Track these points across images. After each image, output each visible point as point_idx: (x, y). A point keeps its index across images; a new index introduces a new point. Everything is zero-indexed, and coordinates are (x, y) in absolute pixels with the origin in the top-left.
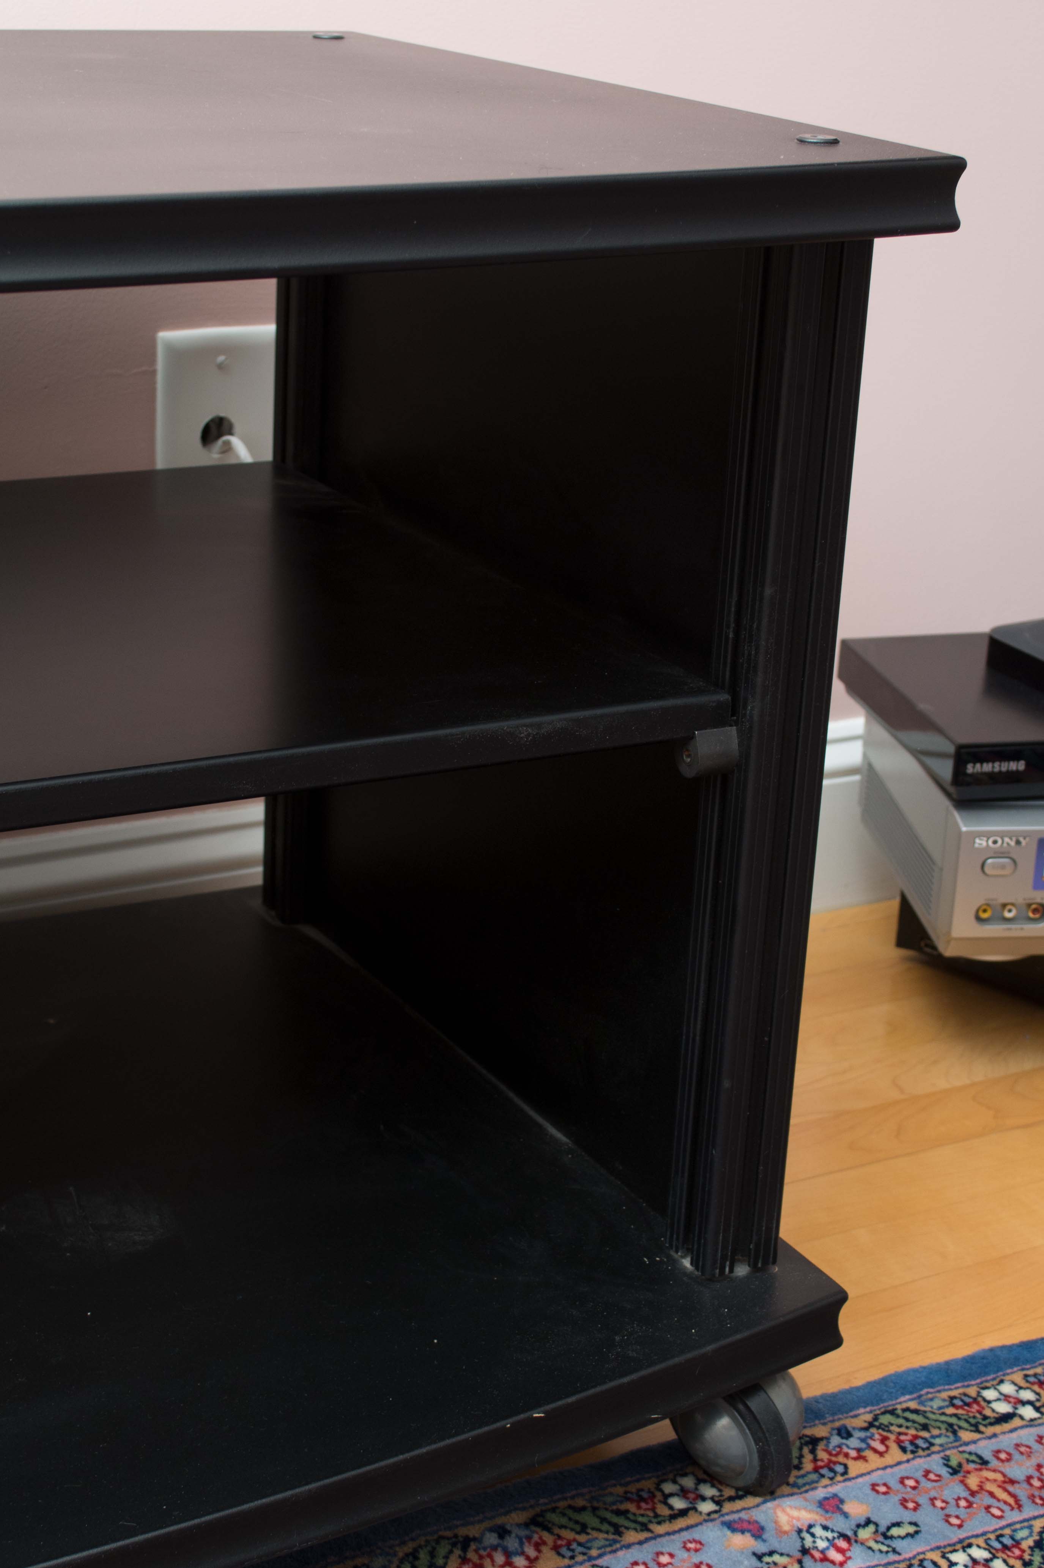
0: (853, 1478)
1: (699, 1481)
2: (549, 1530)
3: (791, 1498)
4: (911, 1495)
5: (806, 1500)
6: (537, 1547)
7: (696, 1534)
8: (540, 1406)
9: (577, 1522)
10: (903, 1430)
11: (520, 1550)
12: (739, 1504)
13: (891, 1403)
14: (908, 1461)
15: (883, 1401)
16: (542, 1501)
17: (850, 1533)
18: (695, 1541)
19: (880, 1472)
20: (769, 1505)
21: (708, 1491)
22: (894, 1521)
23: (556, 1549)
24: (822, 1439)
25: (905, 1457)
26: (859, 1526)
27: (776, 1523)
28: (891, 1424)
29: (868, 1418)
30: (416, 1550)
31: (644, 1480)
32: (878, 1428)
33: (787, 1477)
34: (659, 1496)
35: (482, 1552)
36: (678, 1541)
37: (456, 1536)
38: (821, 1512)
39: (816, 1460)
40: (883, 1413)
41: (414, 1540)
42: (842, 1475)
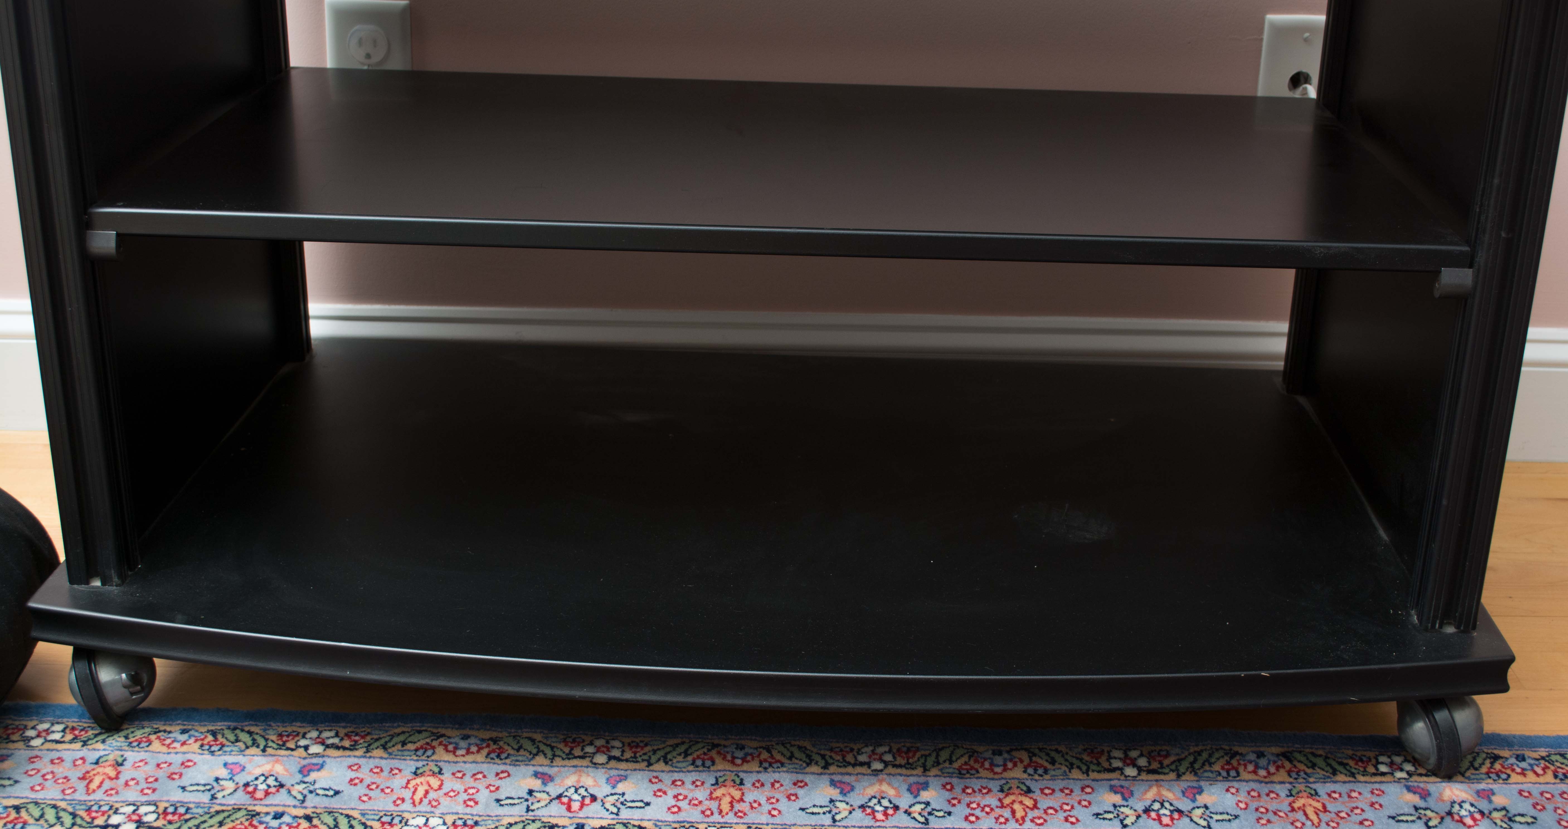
0: (1509, 784)
1: (1406, 760)
2: (1290, 761)
3: (1460, 784)
4: (1544, 801)
5: (1469, 787)
6: (1278, 768)
7: (1383, 787)
8: (1268, 670)
9: (1311, 762)
10: (1563, 766)
11: (1266, 766)
12: (1425, 779)
13: (1565, 750)
14: (1554, 784)
15: (1560, 747)
16: (1296, 746)
17: (1486, 812)
18: (1380, 790)
19: (1530, 785)
20: (1444, 784)
21: (1409, 767)
22: (1521, 812)
23: (1289, 773)
24: (1502, 758)
25: (1553, 781)
26: (1495, 809)
27: (1441, 794)
28: (1557, 761)
29: (1544, 754)
30: (1202, 751)
31: (1371, 751)
32: (1546, 761)
33: (1465, 772)
34: (1374, 761)
35: (1242, 762)
36: (1370, 787)
37: (1231, 750)
38: (1475, 796)
39: (1491, 768)
40: (1556, 754)
41: (1204, 745)
42: (1503, 780)
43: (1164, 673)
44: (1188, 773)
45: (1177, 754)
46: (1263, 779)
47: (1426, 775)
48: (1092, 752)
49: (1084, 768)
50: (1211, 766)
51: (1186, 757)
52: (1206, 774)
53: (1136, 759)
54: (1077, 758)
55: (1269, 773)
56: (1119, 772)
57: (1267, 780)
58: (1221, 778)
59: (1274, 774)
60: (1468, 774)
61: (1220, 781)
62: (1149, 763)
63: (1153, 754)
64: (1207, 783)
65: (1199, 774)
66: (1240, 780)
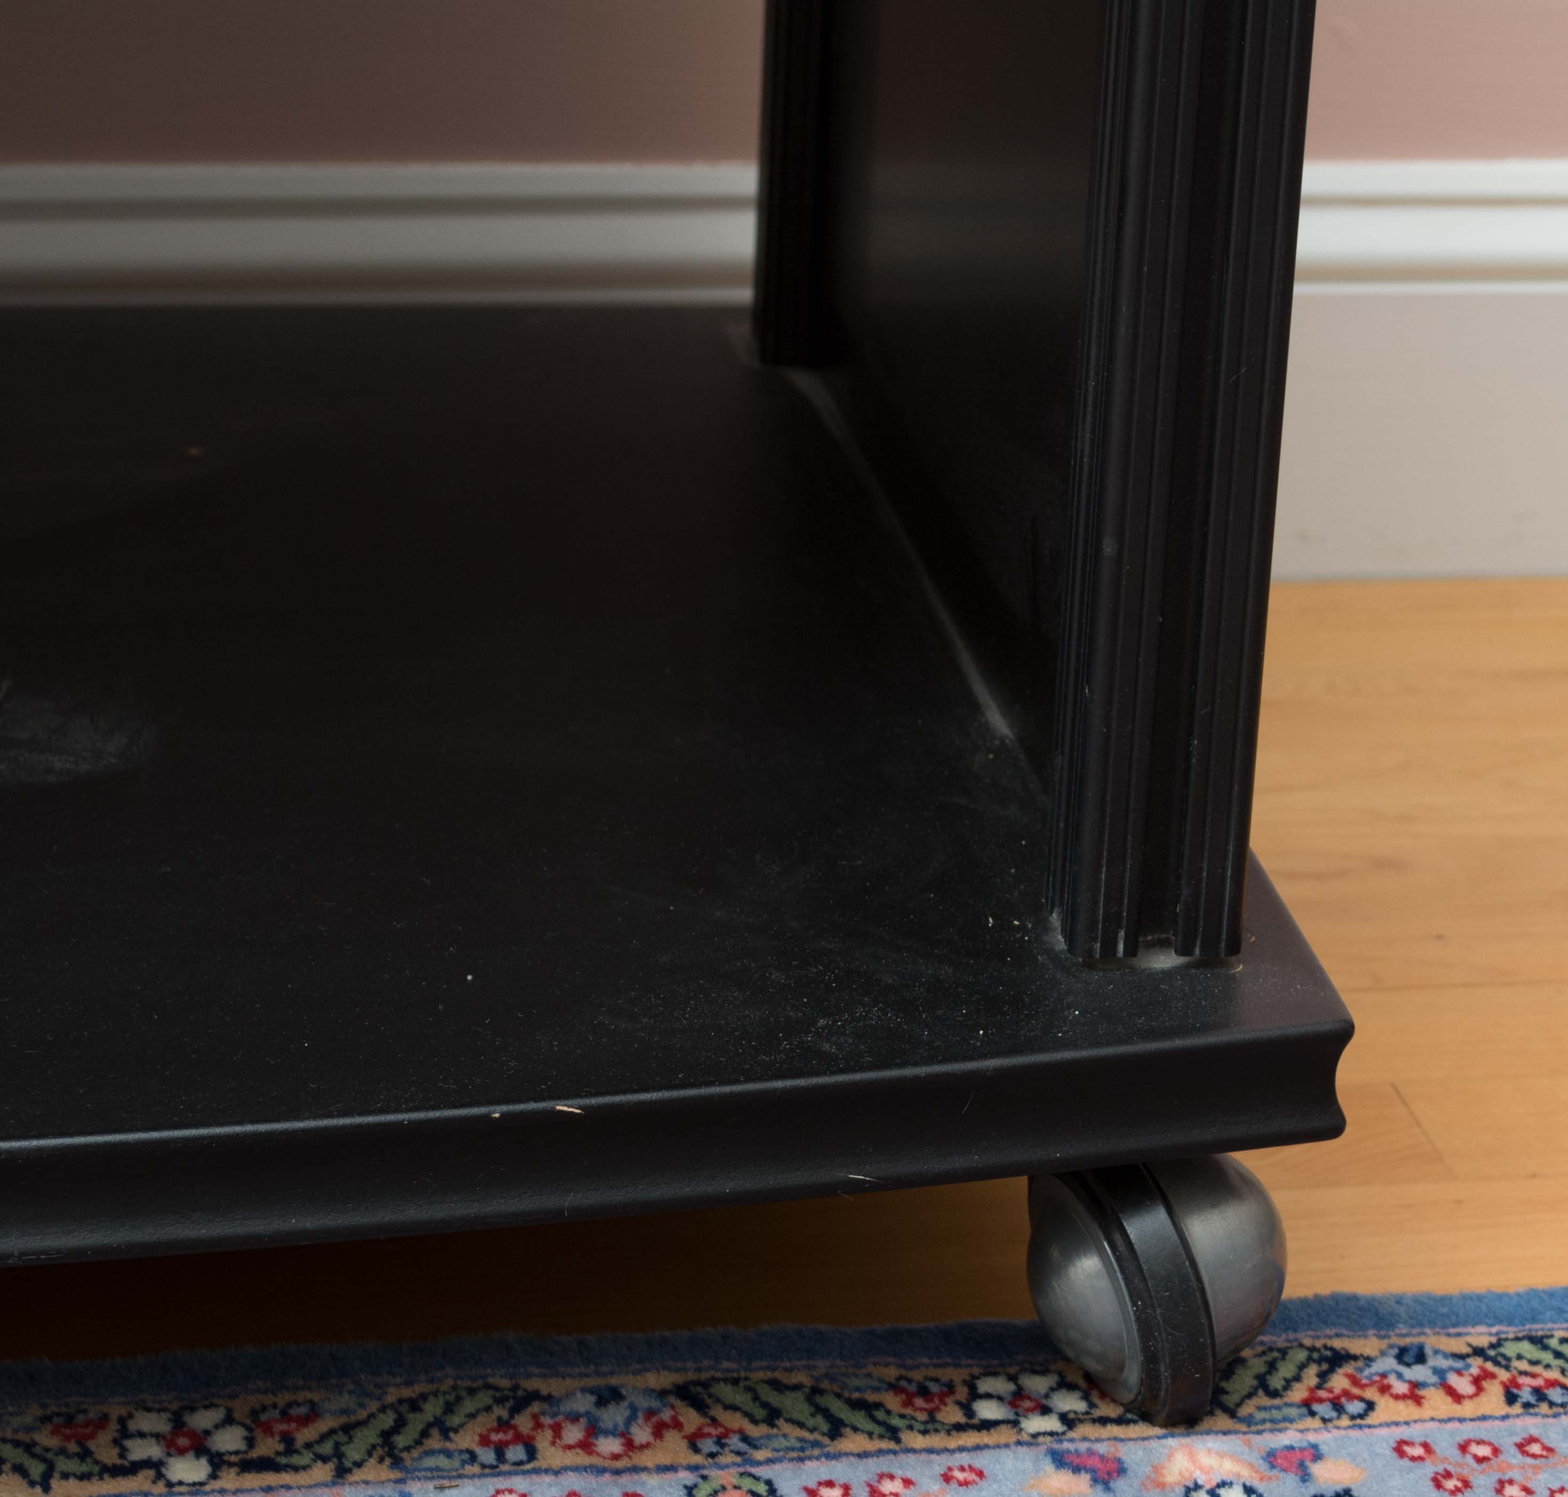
0: (1370, 1427)
1: (1065, 1385)
2: (700, 1406)
3: (1225, 1438)
4: (1465, 1468)
5: (1249, 1444)
6: (659, 1431)
7: (981, 1460)
8: (578, 1095)
9: (765, 1405)
10: (1535, 1369)
11: (621, 1427)
13: (1550, 1325)
14: (1505, 1418)
15: (1534, 1320)
16: (726, 1364)
18: (971, 1468)
19: (1432, 1426)
20: (1171, 1442)
21: (1071, 1403)
23: (694, 1438)
24: (1355, 1358)
25: (1503, 1412)
27: (1157, 1469)
28: (1520, 1357)
29: (1483, 1341)
30: (424, 1397)
31: (957, 1366)
32: (1487, 1358)
33: (1239, 1405)
34: (962, 1393)
35: (547, 1420)
36: (940, 1463)
37: (516, 1387)
38: (1263, 1466)
39: (1319, 1387)
40: (1518, 1339)
41: (432, 1381)
42: (1353, 1418)
43: (240, 1123)
44: (372, 1461)
45: (344, 1412)
46: (607, 1463)
47: (1120, 1421)
48: (70, 1420)
49: (36, 1469)
50: (447, 1438)
51: (372, 1416)
52: (430, 1462)
53: (207, 1433)
54: (17, 1444)
55: (630, 1445)
56: (151, 1473)
57: (620, 1464)
58: (476, 1469)
59: (646, 1446)
60: (1244, 1411)
61: (472, 1477)
62: (251, 1442)
63: (264, 1417)
64: (430, 1485)
65: (408, 1463)
66: (537, 1471)
